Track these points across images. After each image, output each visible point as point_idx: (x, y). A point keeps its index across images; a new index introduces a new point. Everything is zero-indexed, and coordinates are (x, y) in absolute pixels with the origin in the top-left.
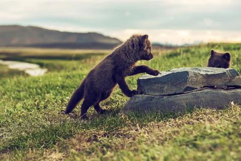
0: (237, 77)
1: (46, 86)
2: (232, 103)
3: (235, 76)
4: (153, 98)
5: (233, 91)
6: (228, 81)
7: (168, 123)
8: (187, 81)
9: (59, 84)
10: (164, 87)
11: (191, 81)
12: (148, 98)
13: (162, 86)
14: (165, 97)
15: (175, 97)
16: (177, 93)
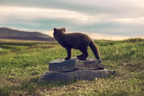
0: (101, 63)
1: (3, 63)
2: (96, 78)
3: (100, 63)
4: (56, 73)
5: (99, 71)
6: (96, 65)
7: (62, 88)
8: (74, 65)
9: (10, 62)
10: (62, 68)
11: (77, 65)
12: (53, 73)
13: (61, 67)
14: (63, 73)
15: (68, 73)
16: (69, 71)
